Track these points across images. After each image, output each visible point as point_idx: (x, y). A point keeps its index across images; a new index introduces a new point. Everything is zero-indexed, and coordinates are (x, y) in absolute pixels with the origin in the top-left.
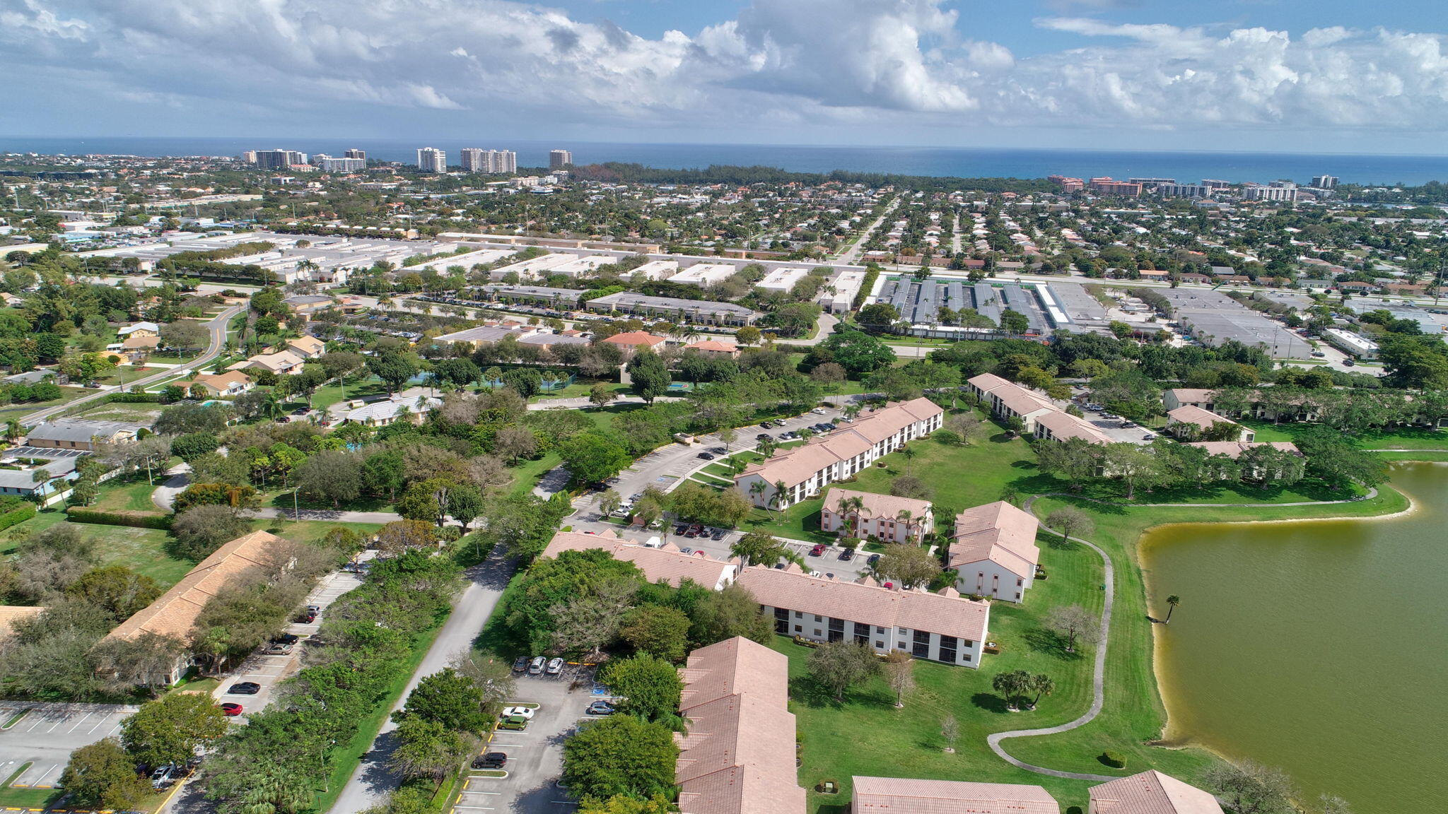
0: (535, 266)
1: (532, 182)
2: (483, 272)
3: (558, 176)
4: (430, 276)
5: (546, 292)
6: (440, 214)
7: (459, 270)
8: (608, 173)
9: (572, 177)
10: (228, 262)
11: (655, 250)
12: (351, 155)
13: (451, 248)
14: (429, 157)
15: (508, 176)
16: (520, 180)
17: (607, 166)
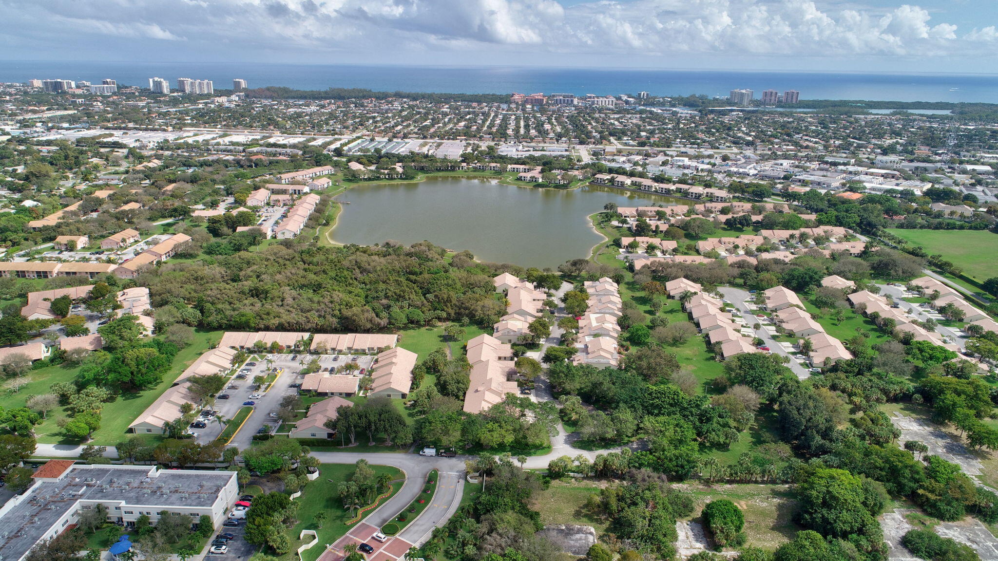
0: (227, 140)
1: (223, 100)
2: (206, 142)
3: (238, 96)
4: (186, 143)
5: (232, 147)
6: (179, 119)
7: (198, 142)
8: (268, 93)
9: (247, 96)
10: (105, 140)
11: (278, 133)
12: (107, 83)
13: (191, 134)
14: (158, 84)
15: (208, 96)
16: (217, 99)
17: (268, 89)
